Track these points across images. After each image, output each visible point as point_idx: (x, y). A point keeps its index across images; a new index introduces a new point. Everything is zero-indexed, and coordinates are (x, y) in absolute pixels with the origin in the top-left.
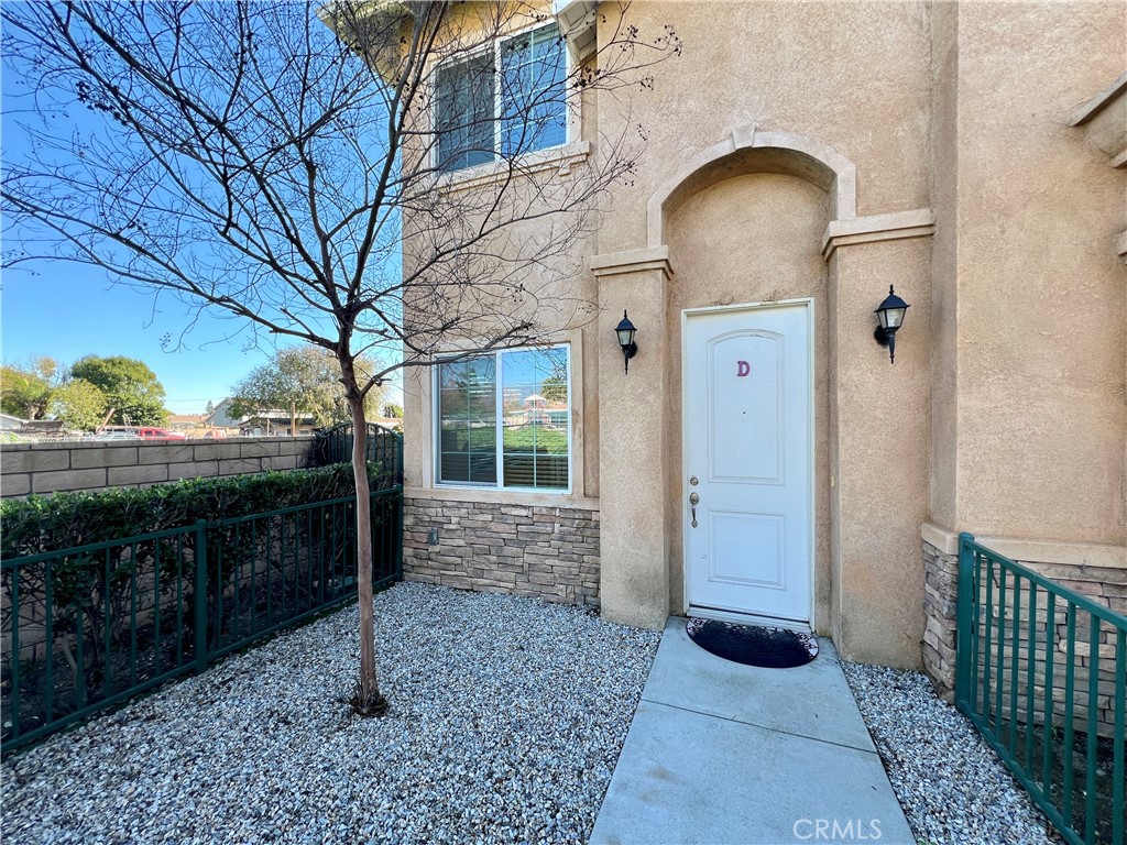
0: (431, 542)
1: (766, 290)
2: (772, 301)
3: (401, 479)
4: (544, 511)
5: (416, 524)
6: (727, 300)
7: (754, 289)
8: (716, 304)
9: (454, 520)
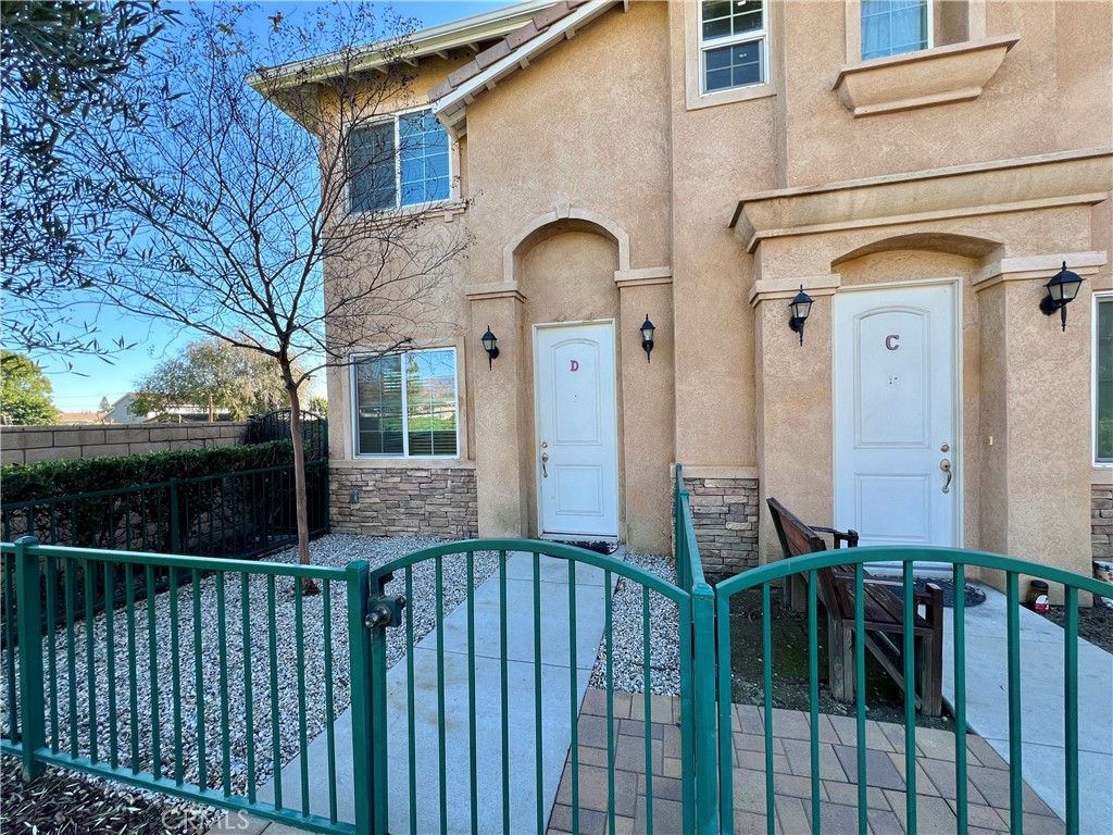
0: (352, 502)
1: (585, 312)
2: (590, 320)
3: (326, 454)
4: (439, 472)
5: (340, 489)
6: (561, 318)
7: (578, 312)
8: (554, 321)
9: (371, 483)
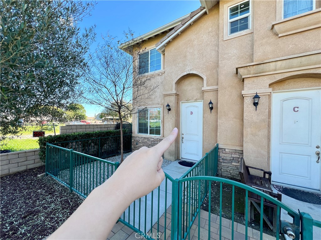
0: (137, 145)
1: (195, 98)
2: (196, 101)
3: (132, 133)
4: (156, 139)
5: (134, 141)
6: (188, 100)
7: (193, 98)
8: (186, 101)
9: (141, 140)
